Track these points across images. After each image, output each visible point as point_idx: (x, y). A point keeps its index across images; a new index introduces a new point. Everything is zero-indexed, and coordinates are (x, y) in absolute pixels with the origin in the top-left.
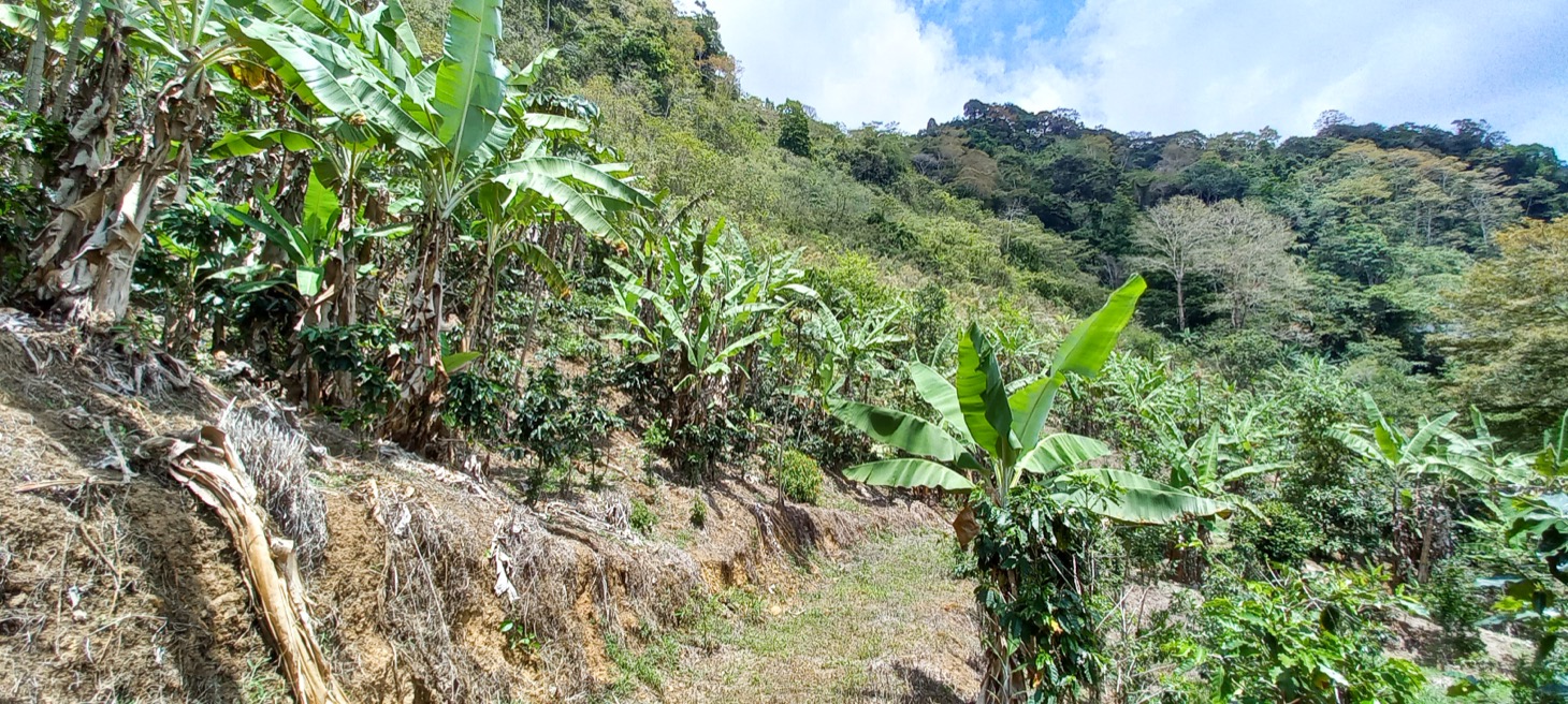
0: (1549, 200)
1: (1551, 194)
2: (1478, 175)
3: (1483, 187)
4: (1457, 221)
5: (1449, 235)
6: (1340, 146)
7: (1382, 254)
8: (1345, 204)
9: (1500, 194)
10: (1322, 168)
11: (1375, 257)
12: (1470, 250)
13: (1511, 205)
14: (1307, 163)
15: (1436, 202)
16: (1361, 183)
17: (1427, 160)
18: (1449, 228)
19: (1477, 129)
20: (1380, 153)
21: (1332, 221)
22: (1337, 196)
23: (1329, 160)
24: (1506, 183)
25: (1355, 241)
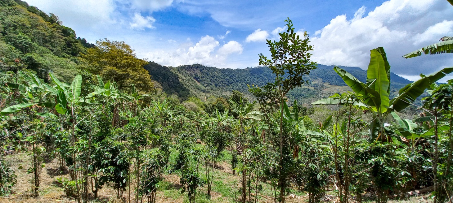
0: (72, 44)
1: (73, 42)
2: (56, 31)
3: (57, 34)
4: (49, 41)
5: (47, 44)
6: (15, 4)
7: (29, 44)
8: (17, 24)
9: (61, 38)
10: (9, 9)
11: (27, 45)
12: (52, 51)
13: (63, 42)
14: (4, 5)
15: (44, 34)
16: (22, 19)
17: (42, 20)
18: (46, 42)
19: (56, 18)
20: (28, 12)
21: (12, 28)
22: (13, 20)
23: (12, 7)
24: (62, 35)
25: (21, 38)
